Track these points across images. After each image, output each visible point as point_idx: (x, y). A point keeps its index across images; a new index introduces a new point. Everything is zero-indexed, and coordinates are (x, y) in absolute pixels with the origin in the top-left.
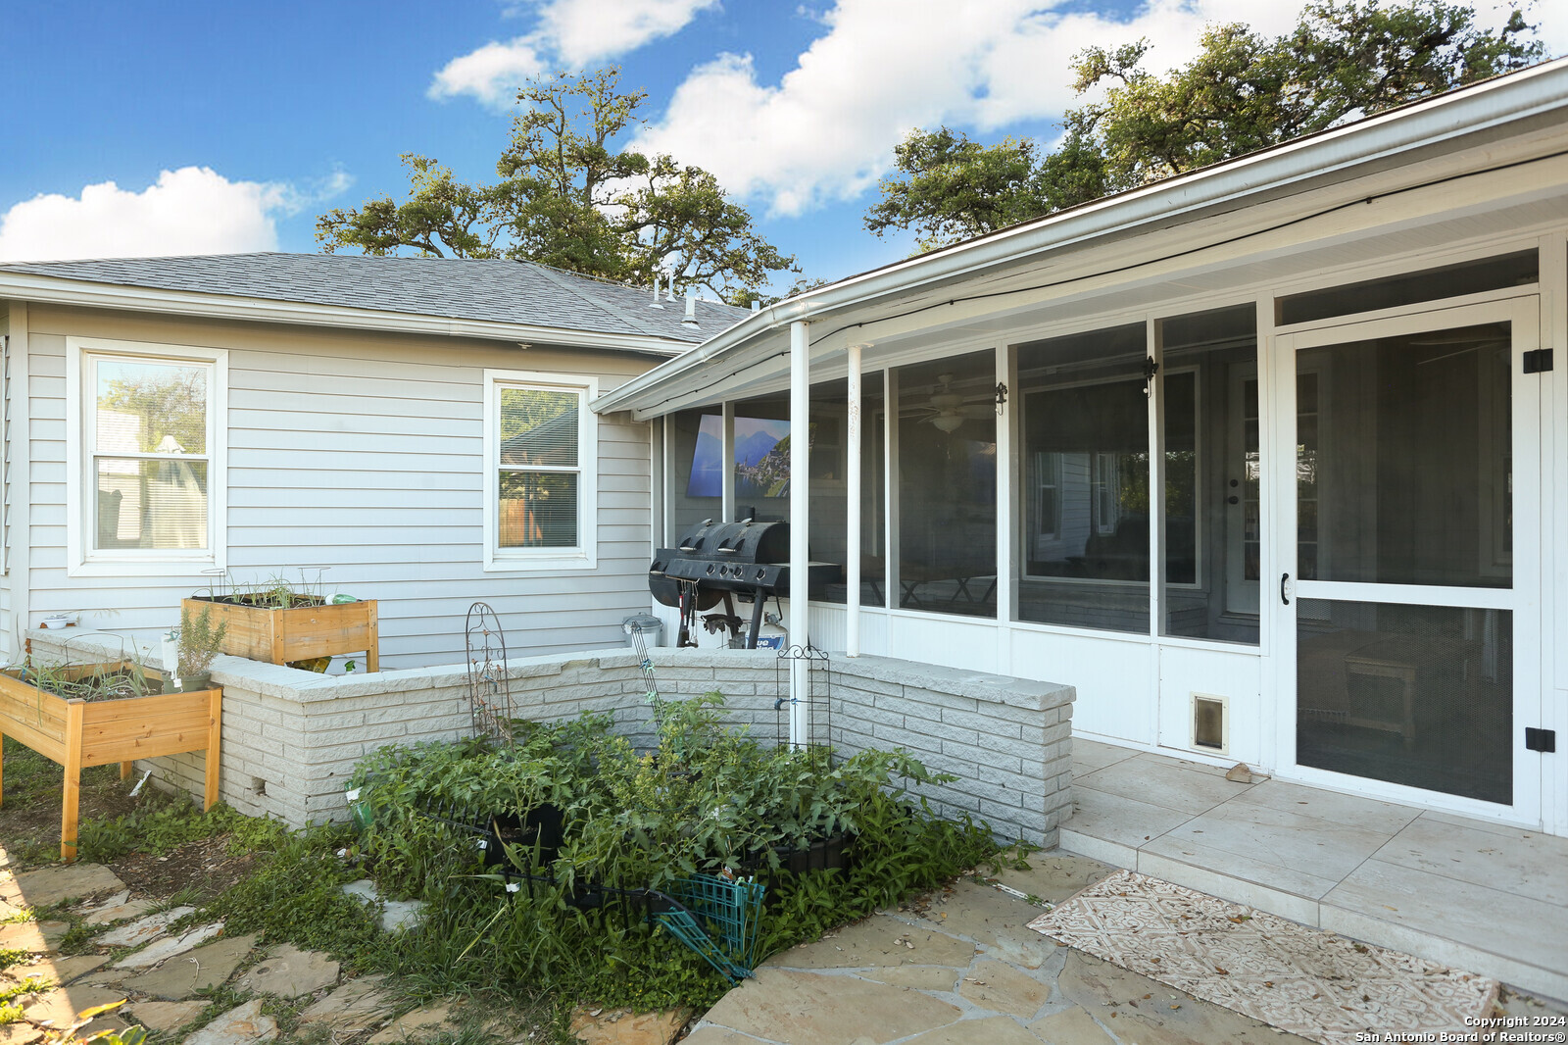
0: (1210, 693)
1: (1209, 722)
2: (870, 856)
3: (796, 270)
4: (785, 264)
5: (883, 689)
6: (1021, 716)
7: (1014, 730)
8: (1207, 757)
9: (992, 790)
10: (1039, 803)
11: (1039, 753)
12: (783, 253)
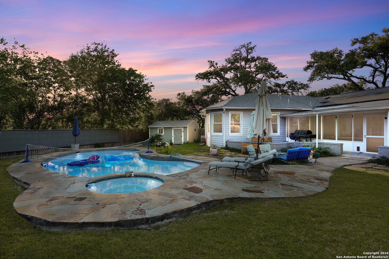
0: (358, 146)
1: (358, 149)
2: (327, 153)
3: (287, 77)
4: (284, 76)
5: (325, 144)
6: (338, 145)
7: (338, 147)
8: (359, 152)
9: (336, 151)
10: (340, 152)
11: (340, 148)
12: (284, 74)
